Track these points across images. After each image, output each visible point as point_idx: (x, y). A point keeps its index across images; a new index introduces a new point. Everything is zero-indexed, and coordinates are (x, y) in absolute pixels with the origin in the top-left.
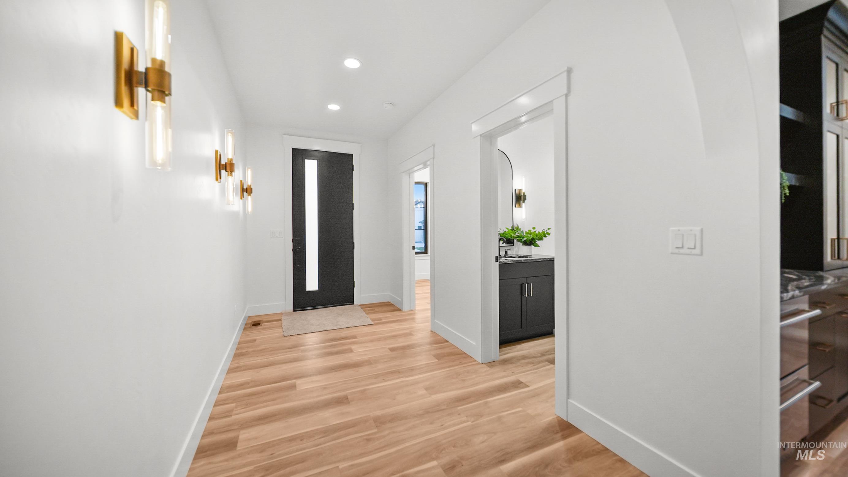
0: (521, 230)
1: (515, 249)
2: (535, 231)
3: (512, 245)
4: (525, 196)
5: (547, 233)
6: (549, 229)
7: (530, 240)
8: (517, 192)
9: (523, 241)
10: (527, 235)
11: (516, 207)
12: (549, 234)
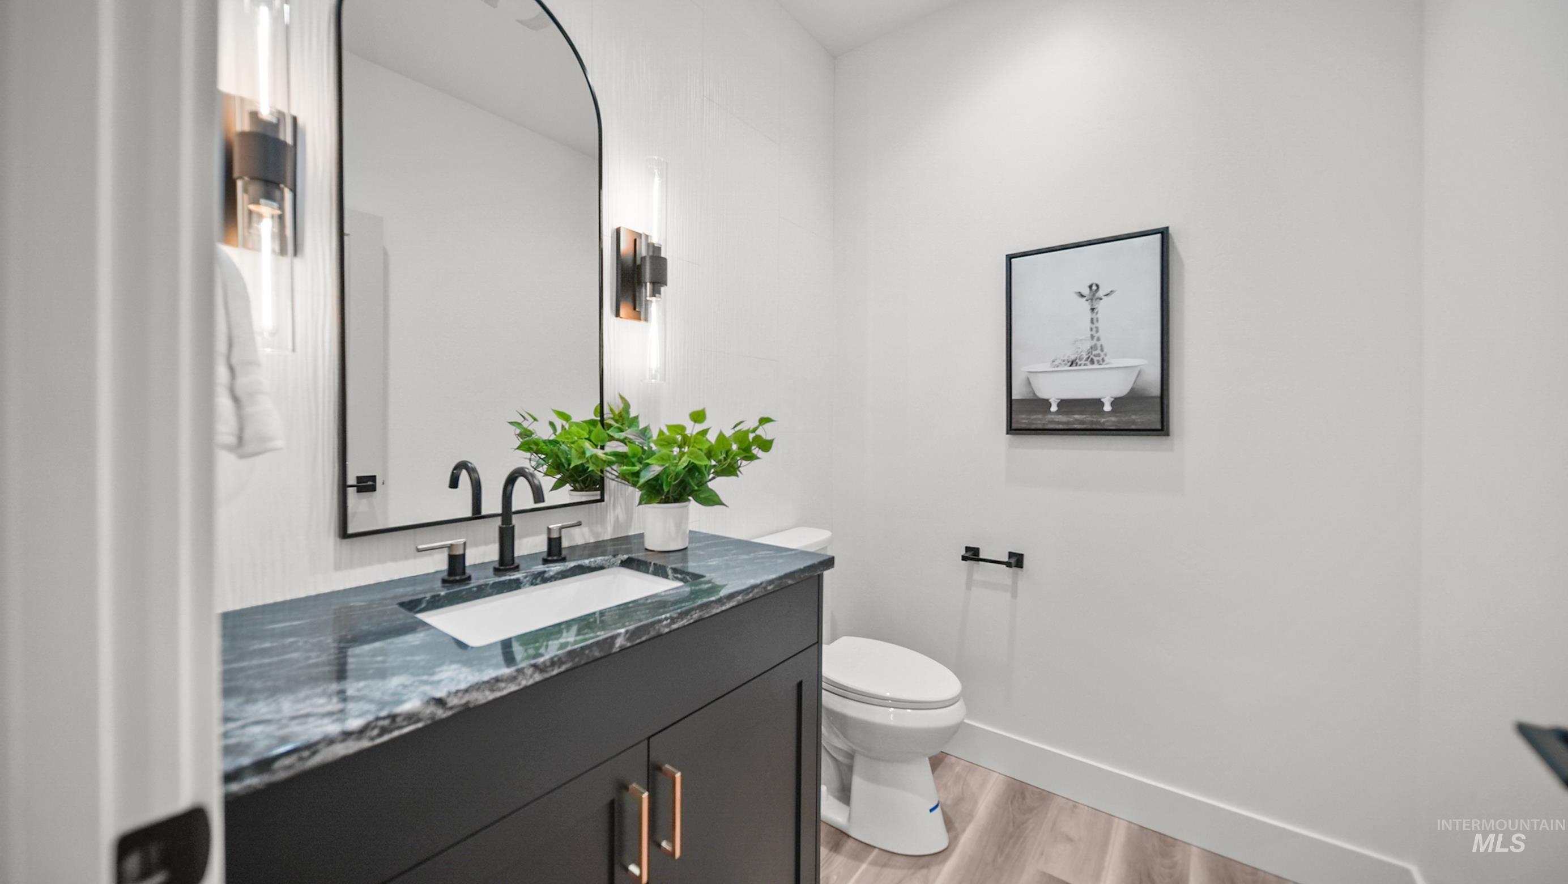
0: (642, 426)
1: (611, 517)
2: (704, 432)
3: (596, 495)
4: (659, 263)
5: (754, 439)
6: (764, 421)
7: (677, 475)
8: (626, 246)
9: (642, 481)
10: (665, 451)
11: (617, 314)
12: (766, 445)
